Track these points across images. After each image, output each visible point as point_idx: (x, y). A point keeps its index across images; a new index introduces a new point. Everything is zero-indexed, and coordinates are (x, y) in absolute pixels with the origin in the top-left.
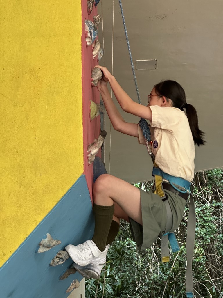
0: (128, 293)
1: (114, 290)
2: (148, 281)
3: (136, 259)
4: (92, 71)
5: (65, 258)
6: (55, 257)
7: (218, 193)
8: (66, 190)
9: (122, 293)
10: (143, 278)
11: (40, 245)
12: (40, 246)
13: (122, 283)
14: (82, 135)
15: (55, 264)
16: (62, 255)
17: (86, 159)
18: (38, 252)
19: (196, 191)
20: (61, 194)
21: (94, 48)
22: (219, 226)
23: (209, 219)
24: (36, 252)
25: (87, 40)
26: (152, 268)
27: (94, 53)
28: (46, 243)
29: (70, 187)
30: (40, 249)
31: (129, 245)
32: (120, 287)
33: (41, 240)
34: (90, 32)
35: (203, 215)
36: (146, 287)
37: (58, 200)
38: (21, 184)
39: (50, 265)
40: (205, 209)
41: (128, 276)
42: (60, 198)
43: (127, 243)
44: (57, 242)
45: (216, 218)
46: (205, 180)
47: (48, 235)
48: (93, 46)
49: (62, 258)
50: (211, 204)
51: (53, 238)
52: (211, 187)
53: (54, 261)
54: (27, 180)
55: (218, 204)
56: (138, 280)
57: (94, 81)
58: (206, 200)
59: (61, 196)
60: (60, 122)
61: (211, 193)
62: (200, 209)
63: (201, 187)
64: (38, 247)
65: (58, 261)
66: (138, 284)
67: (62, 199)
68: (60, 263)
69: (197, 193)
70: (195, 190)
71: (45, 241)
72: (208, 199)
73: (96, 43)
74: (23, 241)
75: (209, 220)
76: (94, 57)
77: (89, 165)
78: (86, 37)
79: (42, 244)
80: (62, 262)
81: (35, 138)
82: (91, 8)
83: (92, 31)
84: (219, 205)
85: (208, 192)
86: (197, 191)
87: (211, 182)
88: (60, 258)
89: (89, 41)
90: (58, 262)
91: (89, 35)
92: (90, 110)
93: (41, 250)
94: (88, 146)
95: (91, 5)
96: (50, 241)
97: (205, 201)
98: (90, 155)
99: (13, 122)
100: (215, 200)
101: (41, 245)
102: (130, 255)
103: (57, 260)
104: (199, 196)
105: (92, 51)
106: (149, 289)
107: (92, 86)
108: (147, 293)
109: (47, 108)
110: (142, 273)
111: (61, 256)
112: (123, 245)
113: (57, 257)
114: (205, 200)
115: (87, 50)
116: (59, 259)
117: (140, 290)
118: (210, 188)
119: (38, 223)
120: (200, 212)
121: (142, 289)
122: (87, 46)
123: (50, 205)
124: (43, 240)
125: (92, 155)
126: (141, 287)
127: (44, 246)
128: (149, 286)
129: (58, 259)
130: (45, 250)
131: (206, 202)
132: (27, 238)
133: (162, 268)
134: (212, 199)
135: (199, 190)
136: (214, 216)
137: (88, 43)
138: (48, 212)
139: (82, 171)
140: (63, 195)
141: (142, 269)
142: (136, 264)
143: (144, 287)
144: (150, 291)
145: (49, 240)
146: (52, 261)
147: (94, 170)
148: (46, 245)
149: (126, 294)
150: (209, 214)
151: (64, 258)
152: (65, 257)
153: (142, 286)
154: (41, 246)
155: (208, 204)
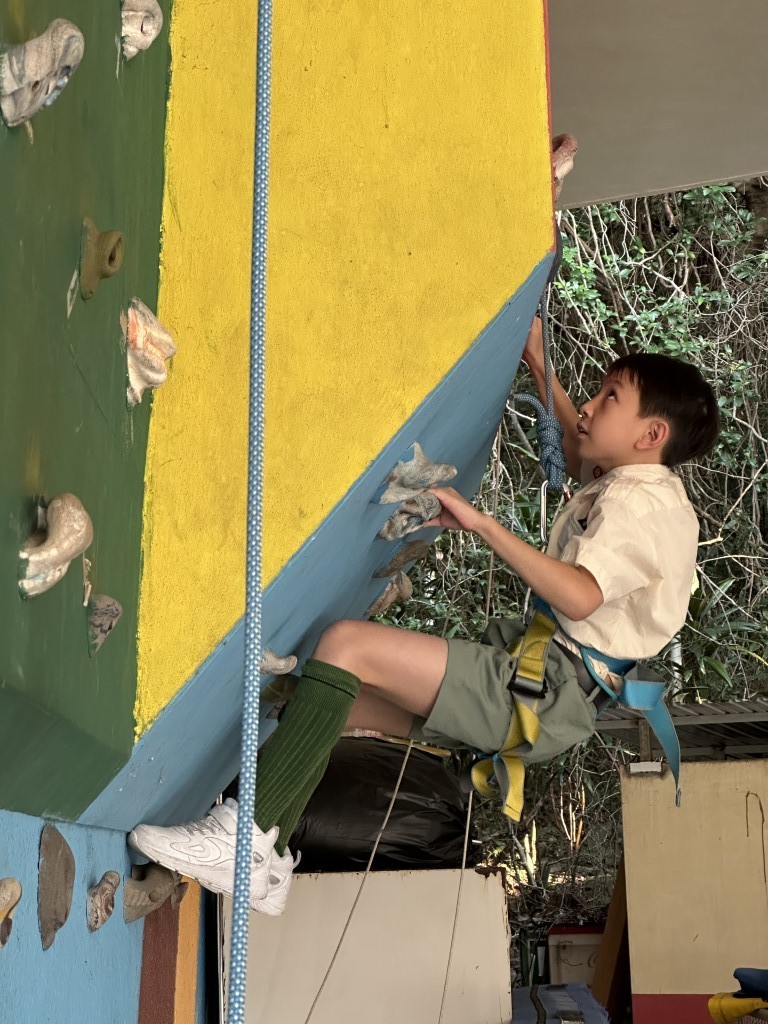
2: (476, 551)
5: (428, 514)
6: (397, 512)
7: (715, 259)
8: (497, 304)
11: (389, 479)
12: (388, 483)
15: (394, 534)
16: (418, 506)
18: (381, 502)
19: (638, 251)
22: (710, 370)
23: (682, 348)
24: (376, 502)
26: (490, 510)
28: (411, 476)
29: (510, 295)
30: (387, 492)
33: (397, 464)
35: (661, 335)
36: (470, 570)
37: (473, 338)
38: (346, 282)
39: (379, 536)
40: (671, 315)
42: (477, 333)
44: (447, 469)
45: (704, 343)
46: (672, 216)
49: (418, 516)
50: (691, 298)
52: (692, 240)
53: (391, 526)
54: (365, 268)
55: (716, 296)
56: (445, 549)
58: (672, 282)
59: (482, 325)
60: (467, 69)
61: (689, 260)
62: (654, 316)
63: (656, 238)
64: (385, 487)
65: (405, 523)
66: (445, 559)
68: (409, 531)
69: (640, 260)
70: (636, 247)
71: (410, 468)
72: (679, 282)
75: (684, 350)
79: (395, 478)
80: (416, 528)
81: (386, 126)
84: (719, 299)
85: (681, 254)
86: (643, 251)
87: (691, 222)
88: (411, 516)
90: (404, 528)
93: (393, 496)
96: (426, 466)
97: (667, 286)
99: (308, 67)
100: (703, 284)
101: (392, 479)
103: (402, 520)
104: (649, 268)
106: (479, 576)
108: (474, 591)
109: (423, 21)
111: (414, 509)
113: (403, 512)
114: (670, 284)
116: (408, 519)
117: (450, 582)
118: (689, 242)
120: (654, 325)
121: (455, 577)
124: (401, 463)
126: (453, 572)
127: (402, 484)
128: (480, 569)
129: (405, 516)
130: (403, 497)
131: (672, 290)
132: (373, 462)
133: (522, 508)
134: (692, 281)
135: (649, 247)
136: (701, 339)
139: (548, 241)
140: (487, 322)
143: (463, 570)
144: (483, 583)
145: (420, 464)
146: (386, 525)
148: (412, 482)
150: (682, 330)
151: (424, 515)
152: (427, 511)
153: (456, 566)
154: (392, 484)
155: (680, 297)
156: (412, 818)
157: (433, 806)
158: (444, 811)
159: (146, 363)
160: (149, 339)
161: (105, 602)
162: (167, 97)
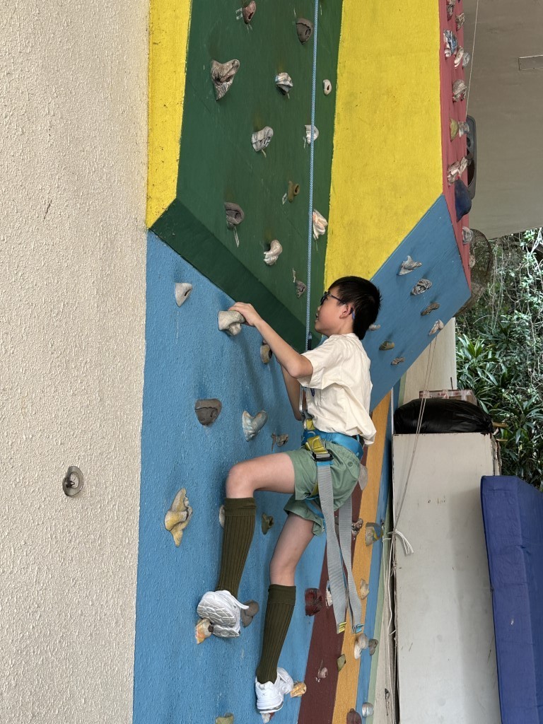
0: (518, 384)
1: (498, 381)
3: (529, 338)
4: (453, 85)
5: (427, 286)
8: (425, 210)
9: (509, 383)
10: (539, 363)
11: (401, 267)
13: (509, 370)
14: (441, 155)
15: (416, 294)
17: (445, 180)
18: (400, 275)
20: (421, 214)
21: (456, 56)
24: (398, 275)
25: (446, 52)
27: (456, 62)
28: (407, 265)
31: (518, 319)
32: (507, 376)
34: (450, 43)
38: (382, 207)
39: (412, 294)
41: (517, 361)
43: (516, 317)
44: (418, 263)
47: (409, 257)
48: (455, 53)
51: (414, 260)
53: (415, 290)
54: (388, 202)
56: (532, 366)
57: (455, 96)
59: (421, 216)
60: (418, 143)
64: (400, 270)
67: (421, 219)
68: (421, 292)
71: (406, 263)
73: (458, 49)
74: (385, 260)
76: (456, 66)
77: (449, 186)
78: (445, 48)
79: (403, 267)
80: (424, 291)
81: (394, 161)
82: (451, 13)
83: (451, 41)
88: (422, 287)
89: (449, 53)
90: (419, 291)
91: (448, 46)
92: (450, 129)
93: (403, 272)
94: (447, 167)
95: (451, 10)
98: (449, 176)
102: (520, 334)
103: (418, 288)
105: (454, 59)
107: (454, 102)
110: (537, 357)
111: (422, 284)
112: (510, 320)
113: (418, 285)
115: (446, 62)
119: (400, 243)
122: (446, 58)
123: (410, 225)
124: (404, 262)
125: (452, 176)
127: (405, 268)
130: (406, 272)
137: (447, 56)
138: (408, 232)
139: (441, 191)
140: (423, 216)
141: (537, 351)
142: (528, 346)
145: (410, 262)
146: (413, 289)
147: (456, 194)
148: (407, 267)
149: (514, 385)
151: (425, 286)
154: (402, 269)
156: (466, 423)
157: (473, 419)
158: (478, 421)
159: (318, 227)
160: (319, 220)
161: (300, 283)
162: (332, 158)
